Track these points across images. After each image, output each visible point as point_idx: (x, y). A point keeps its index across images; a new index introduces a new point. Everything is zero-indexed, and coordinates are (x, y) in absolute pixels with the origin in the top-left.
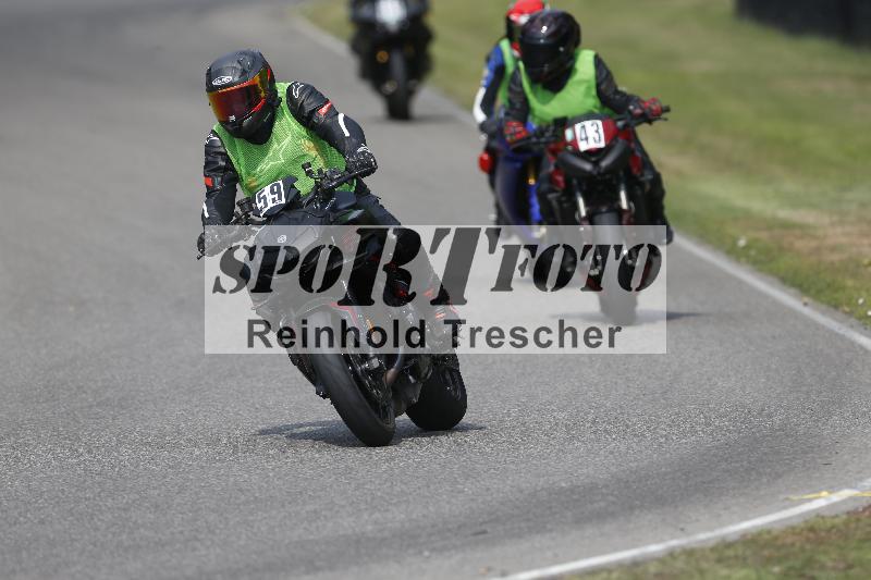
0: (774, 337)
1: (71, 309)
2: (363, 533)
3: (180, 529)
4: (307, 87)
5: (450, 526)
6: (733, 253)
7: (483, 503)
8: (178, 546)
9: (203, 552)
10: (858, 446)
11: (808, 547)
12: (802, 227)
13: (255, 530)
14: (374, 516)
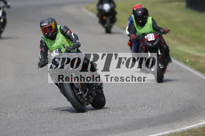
0: (195, 83)
1: (30, 76)
2: (98, 129)
3: (55, 128)
4: (64, 26)
5: (119, 127)
6: (185, 63)
7: (127, 122)
8: (54, 132)
9: (60, 133)
11: (203, 132)
12: (202, 57)
13: (73, 128)
14: (101, 125)
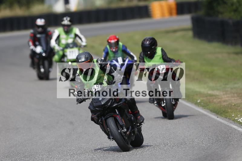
6: (197, 104)
10: (235, 156)
12: (215, 96)
